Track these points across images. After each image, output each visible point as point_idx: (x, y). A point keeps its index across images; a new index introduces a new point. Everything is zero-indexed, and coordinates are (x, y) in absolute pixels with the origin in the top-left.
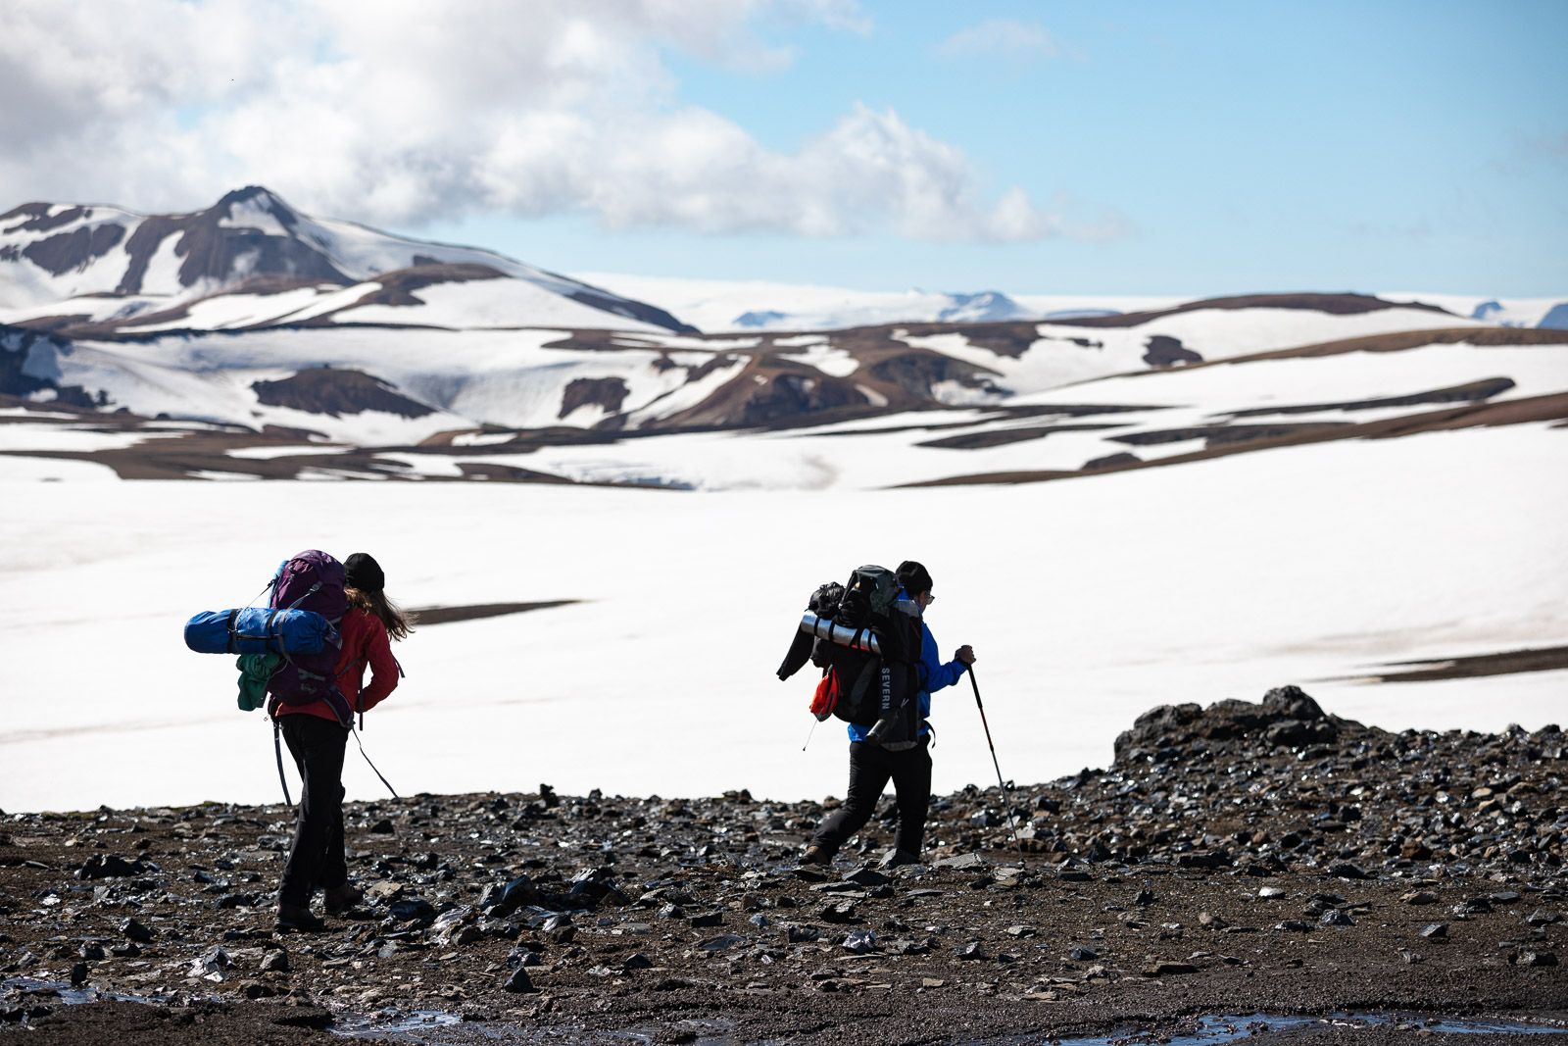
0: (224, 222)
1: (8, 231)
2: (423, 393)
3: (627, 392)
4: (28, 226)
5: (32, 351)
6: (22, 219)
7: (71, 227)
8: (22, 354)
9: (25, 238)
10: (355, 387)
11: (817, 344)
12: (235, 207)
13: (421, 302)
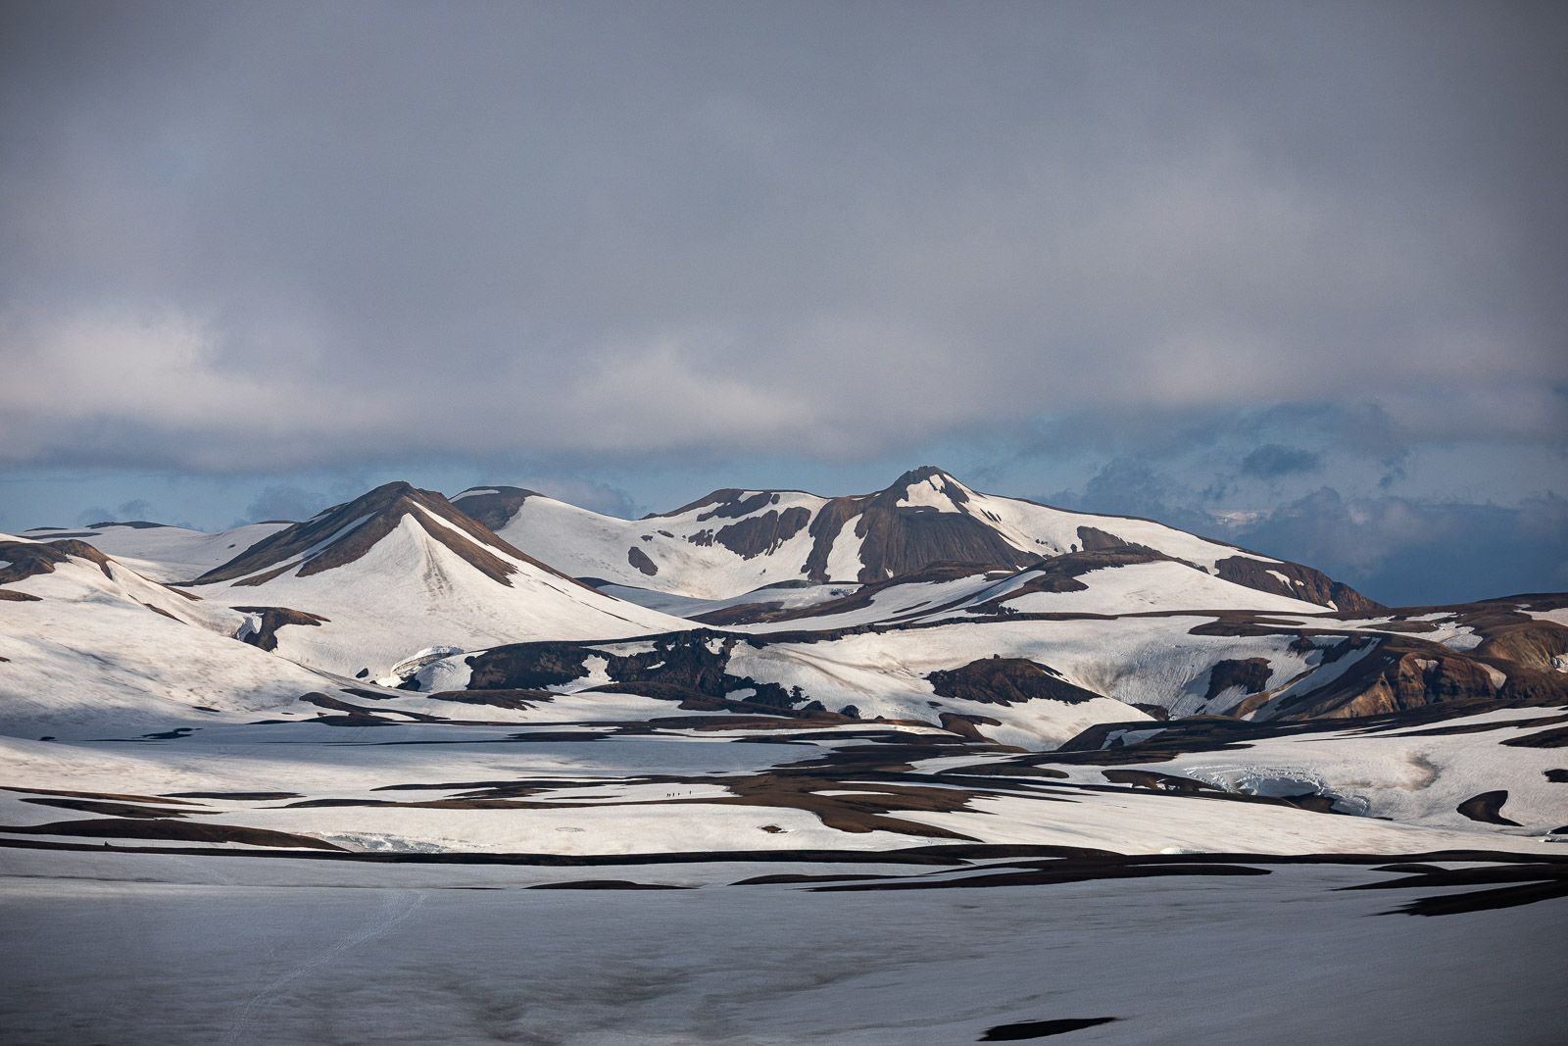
0: (901, 503)
1: (702, 518)
2: (1087, 681)
3: (1270, 672)
4: (721, 513)
5: (734, 653)
6: (715, 505)
7: (760, 513)
8: (724, 655)
9: (716, 525)
10: (1022, 675)
11: (1447, 620)
12: (911, 488)
13: (1084, 587)
